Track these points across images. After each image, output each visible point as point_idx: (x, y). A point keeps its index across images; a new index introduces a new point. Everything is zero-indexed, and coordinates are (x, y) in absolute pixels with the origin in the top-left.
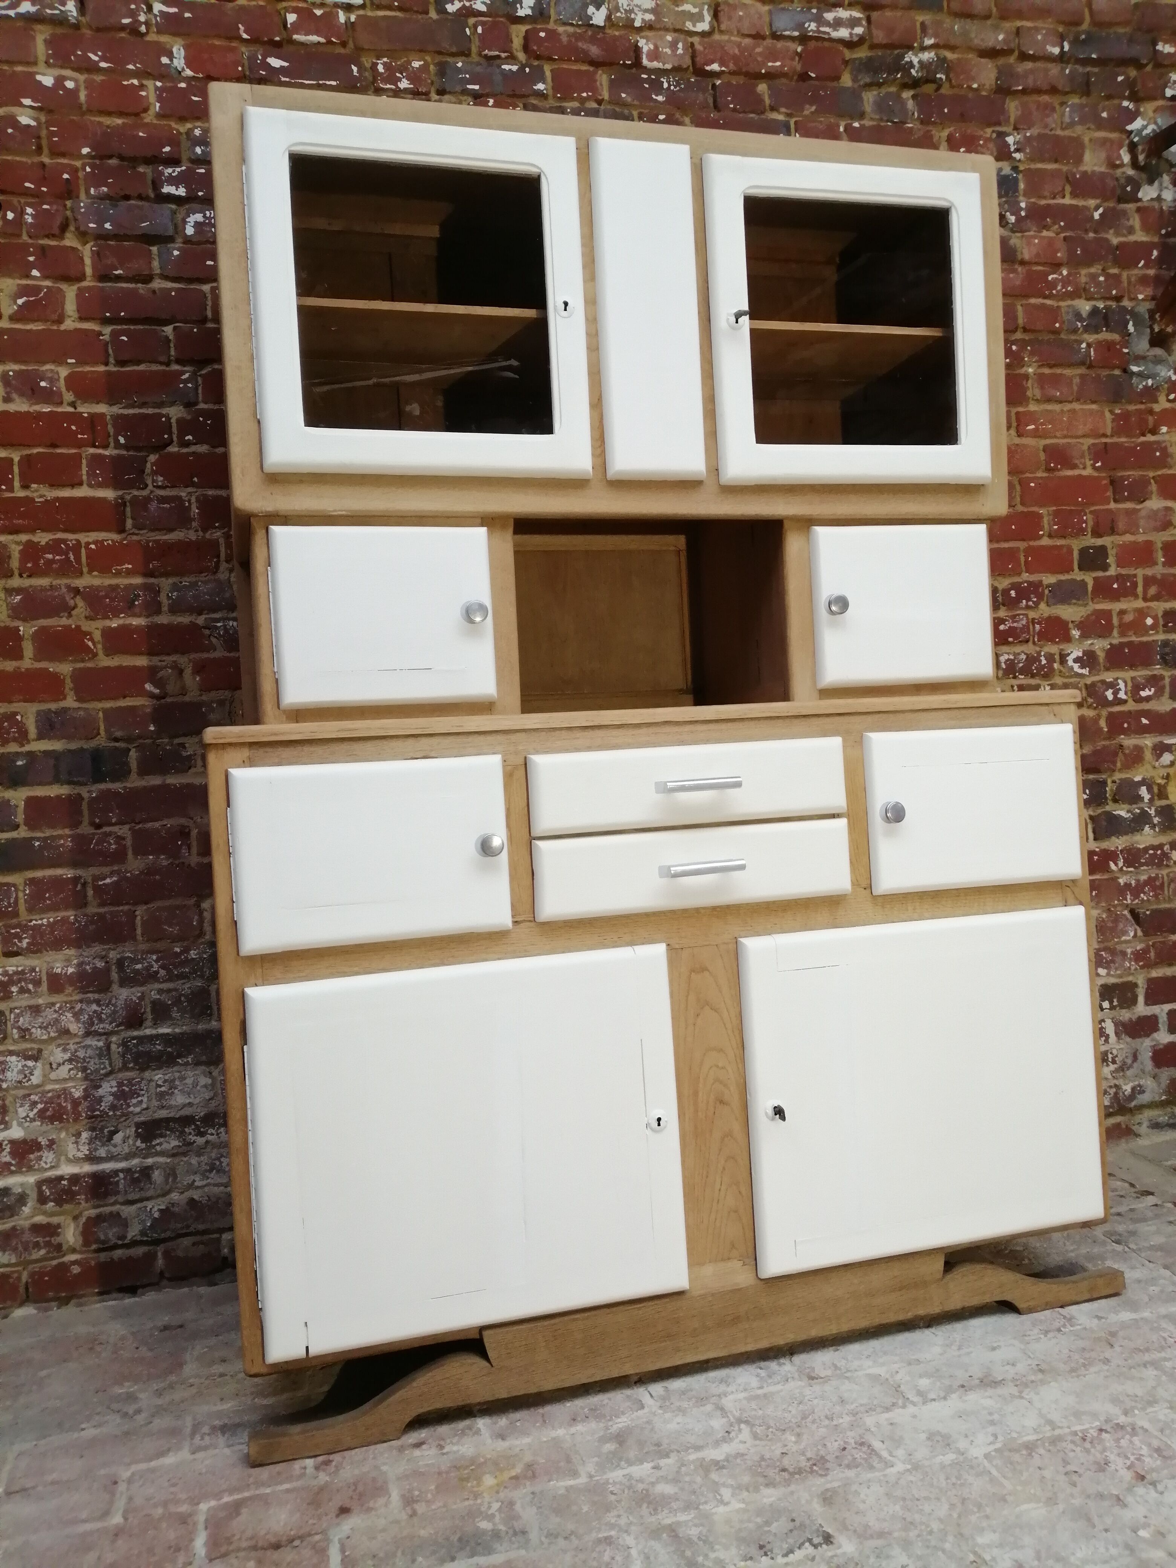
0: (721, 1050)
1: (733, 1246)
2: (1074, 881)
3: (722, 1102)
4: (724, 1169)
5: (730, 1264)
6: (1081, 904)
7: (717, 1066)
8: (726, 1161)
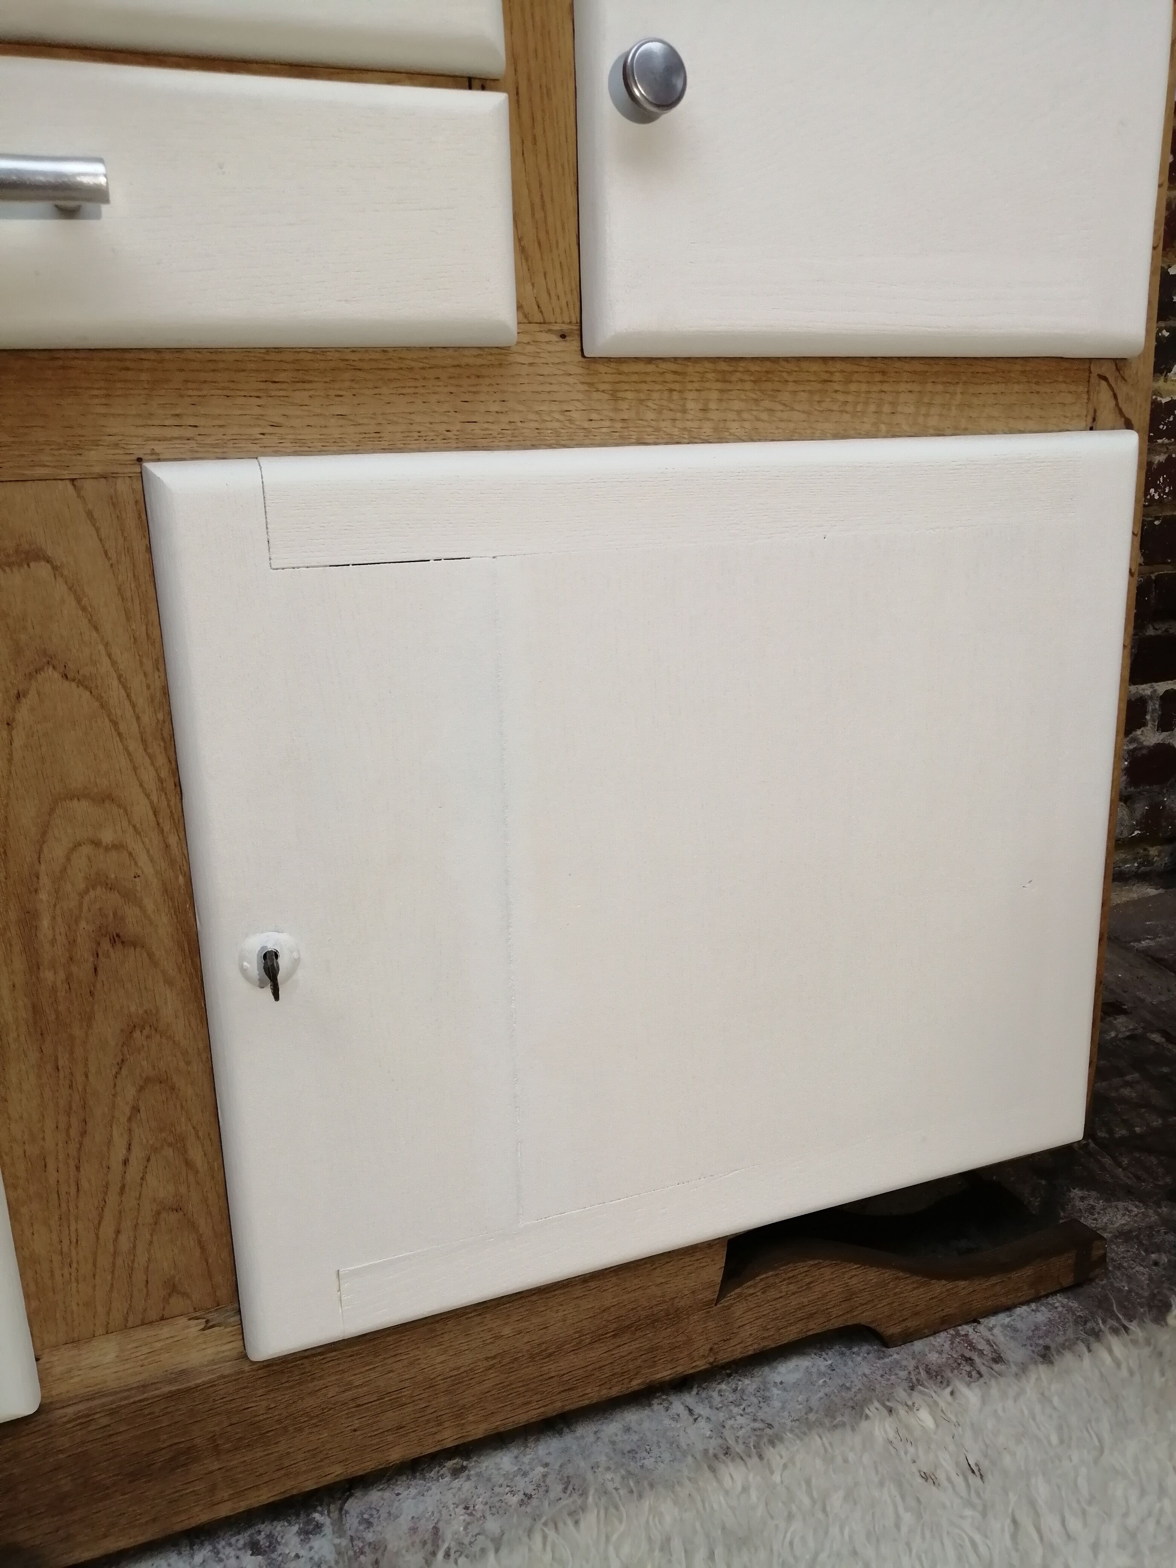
0: (106, 798)
1: (173, 1288)
2: (1119, 363)
3: (117, 939)
4: (136, 1109)
5: (165, 1331)
6: (1129, 425)
7: (96, 843)
8: (141, 1089)
